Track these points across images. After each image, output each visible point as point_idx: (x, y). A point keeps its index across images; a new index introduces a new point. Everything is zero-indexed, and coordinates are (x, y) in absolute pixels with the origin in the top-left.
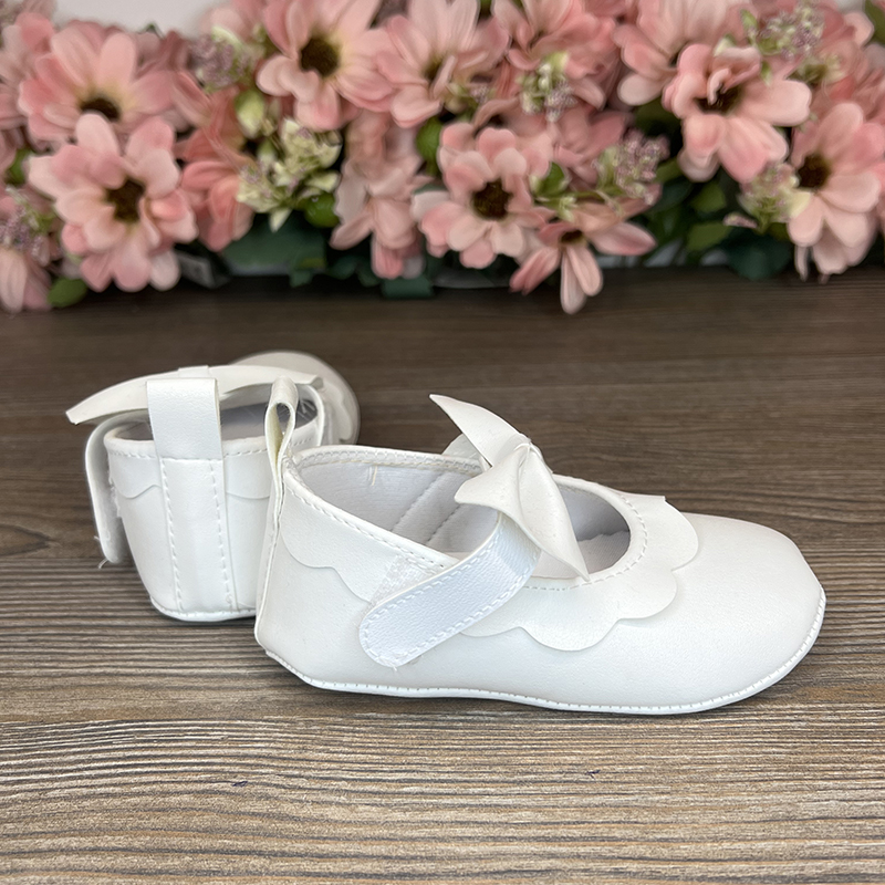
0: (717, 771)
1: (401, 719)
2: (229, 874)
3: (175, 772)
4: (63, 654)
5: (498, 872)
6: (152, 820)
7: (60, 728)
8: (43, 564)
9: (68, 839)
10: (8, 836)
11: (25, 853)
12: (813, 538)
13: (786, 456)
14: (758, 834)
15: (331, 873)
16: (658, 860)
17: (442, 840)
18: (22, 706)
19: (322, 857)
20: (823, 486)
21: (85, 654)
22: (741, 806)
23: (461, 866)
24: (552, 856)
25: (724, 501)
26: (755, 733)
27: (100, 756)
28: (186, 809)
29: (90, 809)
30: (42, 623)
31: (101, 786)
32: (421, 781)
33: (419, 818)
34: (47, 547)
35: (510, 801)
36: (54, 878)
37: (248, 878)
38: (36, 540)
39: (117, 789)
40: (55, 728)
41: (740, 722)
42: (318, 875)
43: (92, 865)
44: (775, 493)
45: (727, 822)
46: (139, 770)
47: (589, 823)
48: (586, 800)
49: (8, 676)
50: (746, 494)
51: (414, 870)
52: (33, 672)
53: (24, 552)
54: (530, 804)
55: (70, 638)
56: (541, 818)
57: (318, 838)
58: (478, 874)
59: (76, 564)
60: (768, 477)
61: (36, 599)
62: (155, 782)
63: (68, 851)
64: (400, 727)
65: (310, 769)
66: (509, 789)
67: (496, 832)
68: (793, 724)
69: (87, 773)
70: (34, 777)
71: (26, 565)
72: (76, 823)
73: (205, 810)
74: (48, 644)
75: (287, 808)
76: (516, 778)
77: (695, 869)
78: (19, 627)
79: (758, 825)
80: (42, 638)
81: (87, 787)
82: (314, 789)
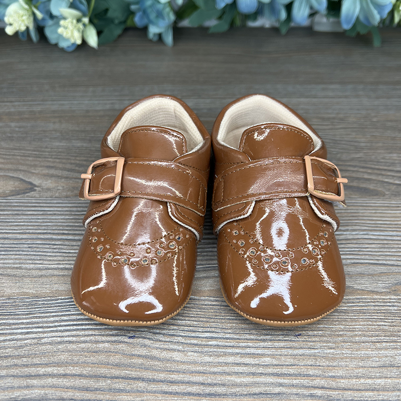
0: (356, 335)
1: (206, 300)
2: (129, 392)
3: (101, 329)
4: (45, 255)
5: (255, 394)
6: (92, 358)
7: (45, 301)
8: (34, 201)
9: (52, 368)
10: (24, 365)
11: (32, 376)
12: (395, 195)
13: (380, 144)
14: (377, 374)
15: (177, 393)
16: (330, 388)
17: (229, 374)
18: (27, 287)
19: (171, 382)
20: (399, 163)
21: (55, 256)
22: (368, 357)
23: (238, 390)
24: (281, 385)
25: (353, 171)
26: (374, 313)
27: (65, 318)
28: (107, 352)
29: (62, 350)
30: (34, 236)
31: (66, 337)
32: (217, 338)
33: (217, 360)
34: (35, 190)
35: (259, 351)
36: (47, 392)
37: (138, 394)
38: (30, 186)
39: (74, 339)
40: (43, 301)
41: (366, 306)
42: (171, 393)
43: (64, 385)
44: (377, 167)
45: (362, 367)
46: (84, 327)
47: (297, 365)
48: (296, 352)
49: (20, 268)
50: (363, 167)
51: (216, 392)
52: (32, 266)
53: (24, 193)
54: (269, 353)
55: (47, 246)
56: (275, 362)
57: (170, 371)
58: (246, 395)
59: (49, 201)
60: (373, 157)
61: (31, 222)
62: (92, 335)
63: (52, 376)
64: (205, 305)
65: (164, 329)
66: (258, 344)
67: (253, 370)
68: (391, 308)
69: (59, 328)
70: (35, 330)
71: (25, 201)
72: (55, 359)
73: (116, 353)
74: (38, 250)
75: (155, 353)
76: (262, 337)
77: (348, 394)
78: (23, 239)
79: (377, 369)
80: (35, 246)
81: (59, 337)
82: (167, 342)
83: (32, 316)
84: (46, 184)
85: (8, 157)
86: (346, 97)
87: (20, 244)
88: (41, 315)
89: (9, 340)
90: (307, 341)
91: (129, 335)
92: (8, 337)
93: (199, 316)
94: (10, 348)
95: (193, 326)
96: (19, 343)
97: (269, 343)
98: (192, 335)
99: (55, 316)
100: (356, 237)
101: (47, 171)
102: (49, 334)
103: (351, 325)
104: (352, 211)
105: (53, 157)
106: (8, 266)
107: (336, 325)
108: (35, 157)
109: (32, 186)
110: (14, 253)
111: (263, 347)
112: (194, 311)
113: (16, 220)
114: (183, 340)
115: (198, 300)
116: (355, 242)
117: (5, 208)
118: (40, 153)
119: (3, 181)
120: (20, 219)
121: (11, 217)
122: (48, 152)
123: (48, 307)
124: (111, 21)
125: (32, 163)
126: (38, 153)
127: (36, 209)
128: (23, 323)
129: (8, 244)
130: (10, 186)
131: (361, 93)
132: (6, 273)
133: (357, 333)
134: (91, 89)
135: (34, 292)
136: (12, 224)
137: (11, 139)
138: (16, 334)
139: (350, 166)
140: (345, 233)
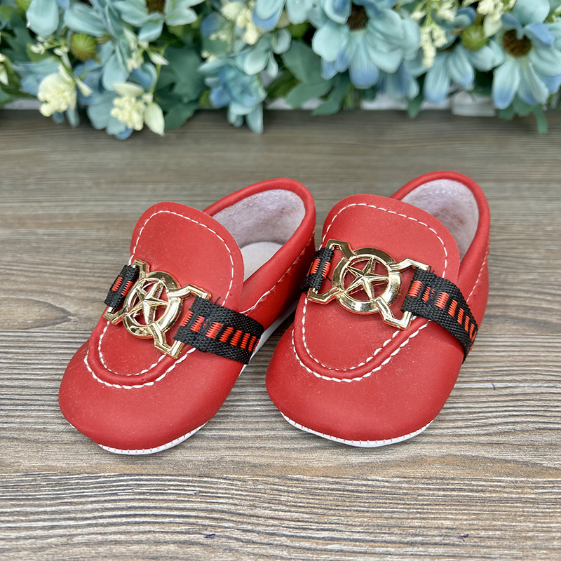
83: (60, 501)
84: (85, 311)
85: (32, 275)
86: (506, 199)
87: (45, 395)
88: (73, 500)
89: (25, 538)
90: (478, 546)
91: (205, 532)
92: (23, 534)
93: (311, 505)
94: (26, 550)
95: (303, 521)
96: (39, 543)
97: (421, 549)
98: (302, 534)
99: (95, 502)
100: (539, 391)
101: (87, 295)
102: (85, 530)
103: (544, 523)
104: (529, 354)
105: (96, 275)
106: (26, 426)
107: (521, 522)
108: (69, 275)
109: (65, 315)
110: (36, 408)
111: (412, 555)
112: (304, 498)
113: (41, 362)
114: (287, 542)
115: (310, 481)
116: (538, 397)
117: (26, 345)
118: (78, 270)
119: (24, 306)
120: (46, 360)
121: (33, 357)
122: (88, 268)
123: (84, 488)
124: (179, 99)
125: (66, 283)
126: (74, 270)
127: (70, 346)
128: (45, 513)
129: (28, 395)
130: (34, 314)
131: (526, 193)
132: (23, 436)
133: (554, 534)
134: (150, 186)
135: (64, 465)
136: (35, 367)
137: (37, 250)
138: (36, 528)
139: (520, 290)
140: (521, 385)
